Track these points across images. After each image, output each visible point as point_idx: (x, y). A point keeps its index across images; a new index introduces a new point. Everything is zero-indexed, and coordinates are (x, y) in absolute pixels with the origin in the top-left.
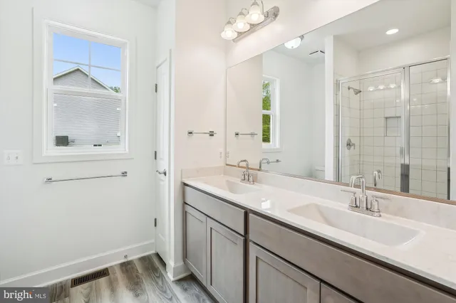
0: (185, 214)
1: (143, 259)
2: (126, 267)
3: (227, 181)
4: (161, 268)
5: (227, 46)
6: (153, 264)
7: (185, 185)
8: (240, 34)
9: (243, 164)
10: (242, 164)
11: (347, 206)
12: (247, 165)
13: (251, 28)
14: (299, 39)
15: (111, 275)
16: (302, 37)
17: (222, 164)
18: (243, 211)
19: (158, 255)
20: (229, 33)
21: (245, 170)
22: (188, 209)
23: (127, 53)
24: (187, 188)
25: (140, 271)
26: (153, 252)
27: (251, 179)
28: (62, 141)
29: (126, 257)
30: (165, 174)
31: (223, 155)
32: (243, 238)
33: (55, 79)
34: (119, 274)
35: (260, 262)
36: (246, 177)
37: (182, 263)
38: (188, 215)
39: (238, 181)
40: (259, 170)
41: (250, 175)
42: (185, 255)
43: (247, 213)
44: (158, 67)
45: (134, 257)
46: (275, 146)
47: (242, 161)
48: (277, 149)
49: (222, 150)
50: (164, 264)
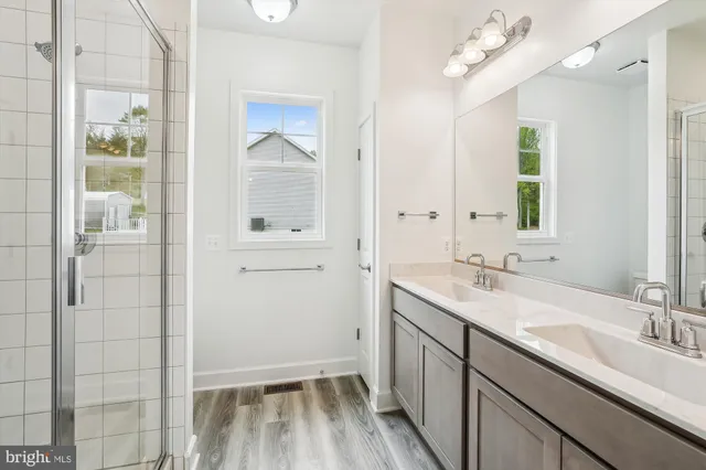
0: (393, 325)
1: (342, 379)
2: (322, 384)
3: (455, 285)
4: (363, 395)
5: (456, 85)
6: (354, 388)
7: (394, 285)
8: (472, 67)
9: (477, 260)
10: (473, 260)
11: (637, 333)
12: (483, 261)
13: (487, 57)
14: (592, 49)
15: (305, 391)
16: (597, 45)
17: (450, 260)
18: (463, 324)
19: (360, 378)
20: (455, 68)
21: (479, 268)
22: (398, 319)
23: (324, 113)
24: (397, 291)
25: (338, 393)
26: (353, 373)
27: (488, 282)
28: (258, 224)
29: (322, 372)
30: (369, 269)
31: (450, 246)
32: (461, 363)
33: (249, 148)
34: (313, 392)
35: (483, 398)
36: (481, 280)
37: (390, 392)
38: (397, 327)
39: (468, 284)
40: (501, 270)
41: (488, 276)
42: (393, 382)
43: (468, 327)
44: (360, 127)
45: (332, 375)
46: (548, 233)
47: (474, 255)
48: (550, 239)
49: (449, 238)
50: (367, 390)
